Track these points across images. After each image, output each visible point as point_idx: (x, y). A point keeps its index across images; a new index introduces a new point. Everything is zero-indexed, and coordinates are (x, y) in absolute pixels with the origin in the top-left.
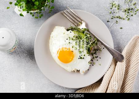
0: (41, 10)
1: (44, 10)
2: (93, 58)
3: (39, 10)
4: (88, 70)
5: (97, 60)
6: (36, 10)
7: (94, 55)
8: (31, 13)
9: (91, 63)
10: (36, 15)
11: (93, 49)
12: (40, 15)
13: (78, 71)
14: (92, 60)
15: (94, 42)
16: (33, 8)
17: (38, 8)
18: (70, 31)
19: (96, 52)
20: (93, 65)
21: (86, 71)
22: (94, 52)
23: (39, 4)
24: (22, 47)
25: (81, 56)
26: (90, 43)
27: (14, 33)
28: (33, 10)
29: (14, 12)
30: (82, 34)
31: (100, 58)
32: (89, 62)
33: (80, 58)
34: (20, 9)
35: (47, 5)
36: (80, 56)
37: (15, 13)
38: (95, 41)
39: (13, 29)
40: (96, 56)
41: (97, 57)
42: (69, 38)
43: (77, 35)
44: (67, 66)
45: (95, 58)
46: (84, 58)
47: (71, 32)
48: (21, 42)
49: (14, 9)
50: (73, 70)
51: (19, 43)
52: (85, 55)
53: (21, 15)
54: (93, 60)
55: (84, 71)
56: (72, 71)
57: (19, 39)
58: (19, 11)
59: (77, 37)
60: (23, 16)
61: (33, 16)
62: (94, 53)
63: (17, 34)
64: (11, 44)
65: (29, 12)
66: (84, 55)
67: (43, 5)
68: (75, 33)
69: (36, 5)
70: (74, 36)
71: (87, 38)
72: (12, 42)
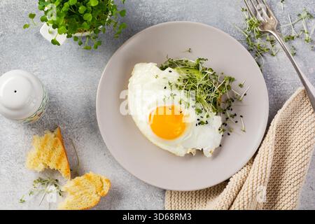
0: (97, 32)
1: (104, 32)
2: (227, 119)
3: (92, 32)
4: (220, 146)
5: (236, 122)
6: (85, 31)
7: (228, 113)
8: (76, 38)
9: (224, 130)
10: (86, 43)
11: (223, 100)
12: (95, 42)
13: (200, 152)
14: (224, 124)
15: (223, 85)
16: (80, 27)
17: (91, 28)
18: (169, 69)
19: (230, 106)
20: (229, 134)
21: (216, 149)
22: (227, 105)
23: (93, 19)
24: (57, 112)
25: (201, 119)
26: (216, 89)
27: (39, 81)
28: (80, 31)
29: (39, 36)
30: (196, 71)
31: (241, 116)
32: (219, 130)
33: (199, 124)
34: (51, 29)
35: (110, 21)
36: (198, 120)
37: (42, 36)
38: (225, 82)
39: (37, 73)
40: (233, 113)
41: (235, 115)
42: (170, 84)
43: (185, 75)
44: (176, 146)
45: (231, 119)
46: (207, 123)
47: (170, 72)
48: (53, 100)
49: (39, 28)
50: (188, 152)
51: (50, 102)
52: (210, 115)
53: (54, 42)
54: (227, 122)
55: (213, 150)
56: (186, 155)
57: (49, 94)
58: (50, 32)
59: (185, 80)
60: (59, 45)
61: (80, 44)
62: (226, 108)
63: (45, 84)
64: (32, 105)
65: (71, 36)
66: (208, 116)
67: (102, 22)
68: (179, 73)
69: (86, 21)
70: (179, 80)
71: (206, 78)
72: (34, 101)
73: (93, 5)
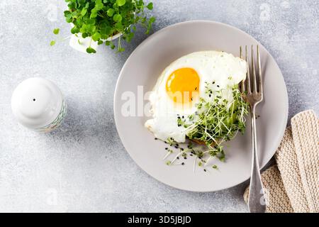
8: (108, 43)
10: (119, 45)
33: (179, 118)
53: (90, 51)
60: (95, 52)
61: (113, 48)
64: (52, 113)
73: (120, 5)
